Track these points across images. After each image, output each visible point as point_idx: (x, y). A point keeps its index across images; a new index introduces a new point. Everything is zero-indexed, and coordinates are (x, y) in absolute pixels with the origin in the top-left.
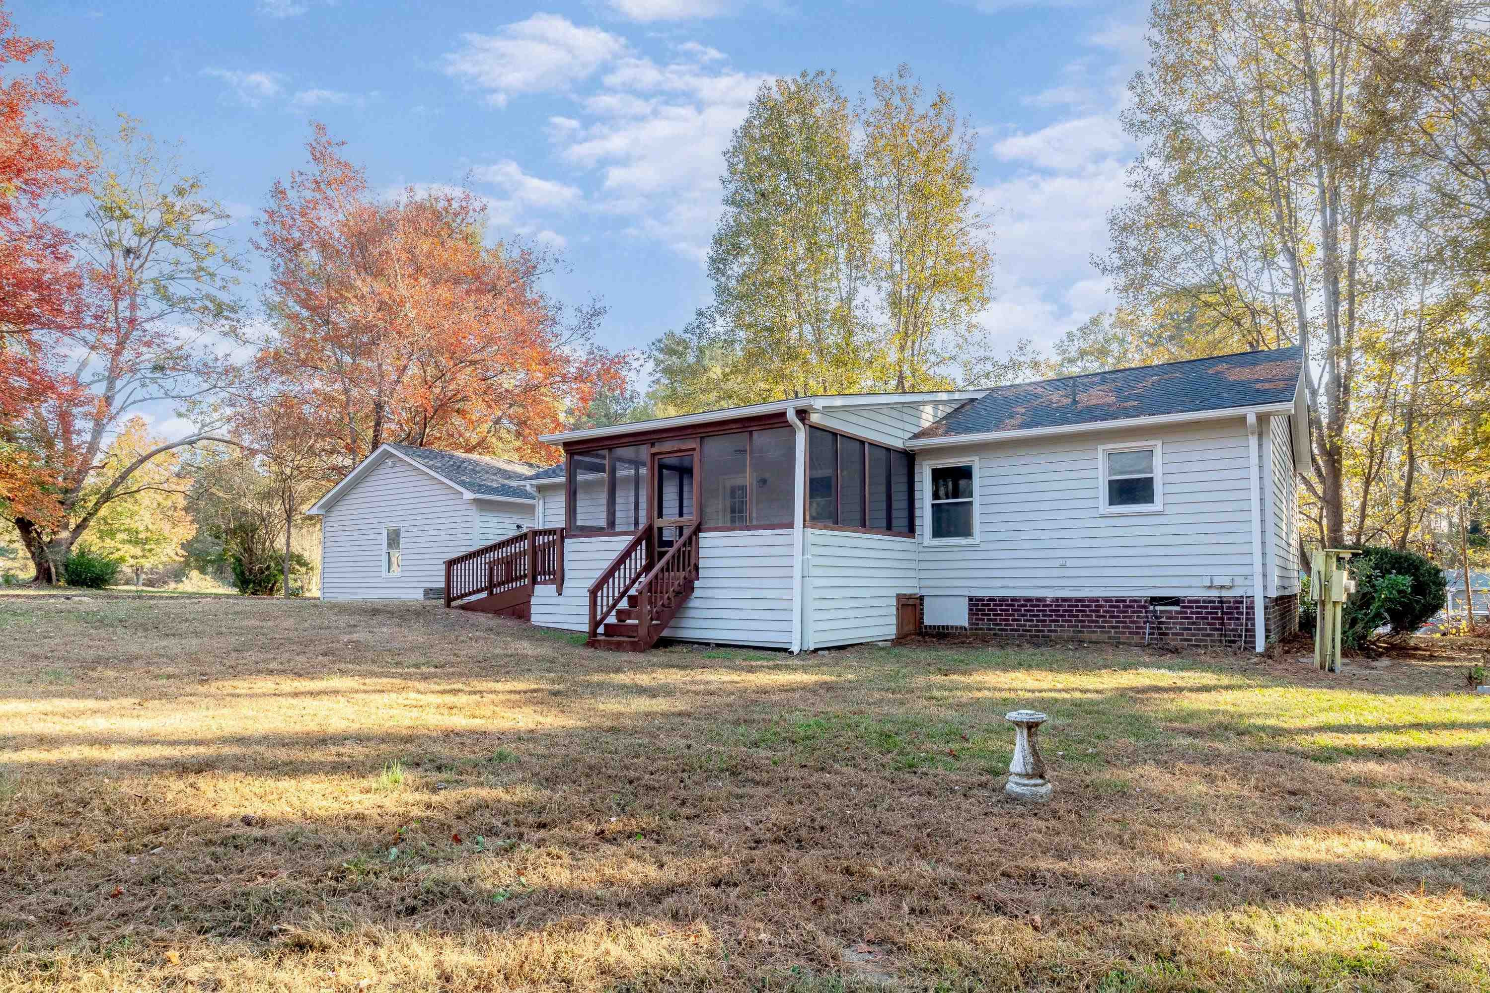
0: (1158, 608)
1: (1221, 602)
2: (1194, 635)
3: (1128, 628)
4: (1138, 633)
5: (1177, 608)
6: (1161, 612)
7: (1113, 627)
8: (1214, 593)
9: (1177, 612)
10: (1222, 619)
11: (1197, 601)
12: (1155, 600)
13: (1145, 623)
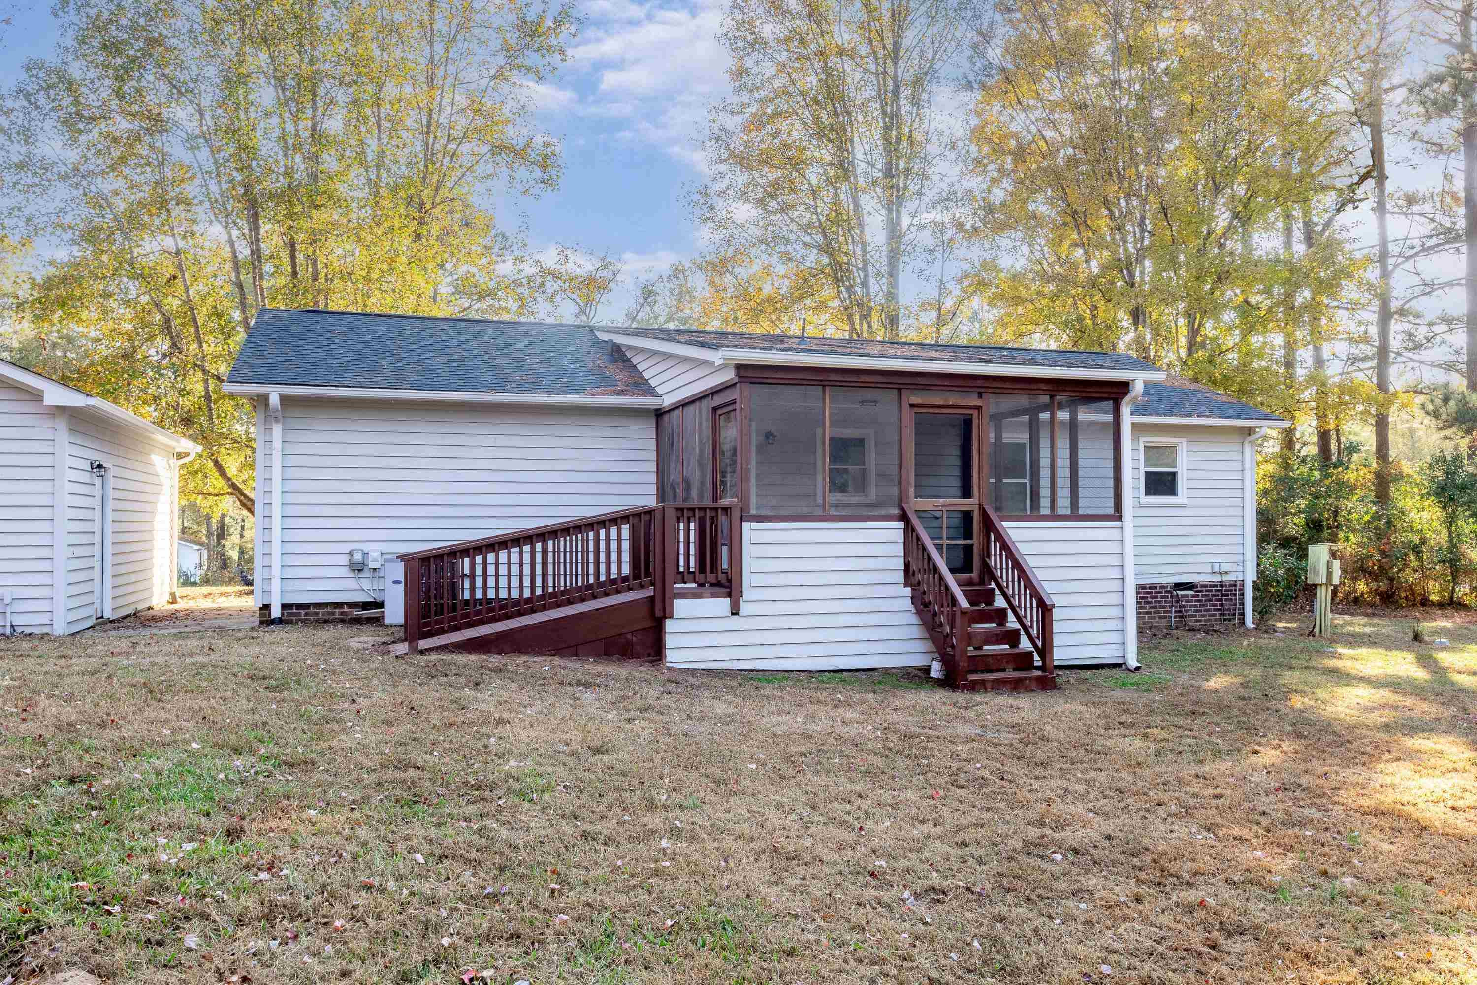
0: (1180, 593)
1: (1222, 586)
2: (1203, 616)
3: (1159, 612)
4: (1165, 617)
5: (1191, 593)
6: (1183, 596)
7: (1147, 613)
8: (1217, 578)
9: (1193, 596)
10: (1221, 600)
11: (1206, 586)
12: (1179, 586)
13: (1171, 607)
